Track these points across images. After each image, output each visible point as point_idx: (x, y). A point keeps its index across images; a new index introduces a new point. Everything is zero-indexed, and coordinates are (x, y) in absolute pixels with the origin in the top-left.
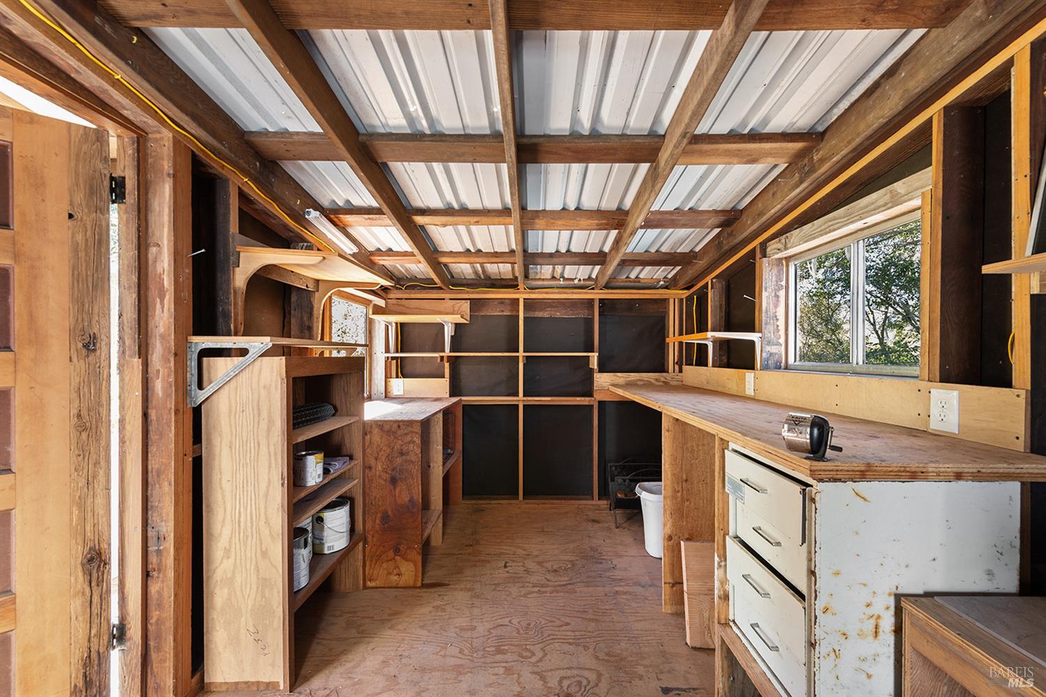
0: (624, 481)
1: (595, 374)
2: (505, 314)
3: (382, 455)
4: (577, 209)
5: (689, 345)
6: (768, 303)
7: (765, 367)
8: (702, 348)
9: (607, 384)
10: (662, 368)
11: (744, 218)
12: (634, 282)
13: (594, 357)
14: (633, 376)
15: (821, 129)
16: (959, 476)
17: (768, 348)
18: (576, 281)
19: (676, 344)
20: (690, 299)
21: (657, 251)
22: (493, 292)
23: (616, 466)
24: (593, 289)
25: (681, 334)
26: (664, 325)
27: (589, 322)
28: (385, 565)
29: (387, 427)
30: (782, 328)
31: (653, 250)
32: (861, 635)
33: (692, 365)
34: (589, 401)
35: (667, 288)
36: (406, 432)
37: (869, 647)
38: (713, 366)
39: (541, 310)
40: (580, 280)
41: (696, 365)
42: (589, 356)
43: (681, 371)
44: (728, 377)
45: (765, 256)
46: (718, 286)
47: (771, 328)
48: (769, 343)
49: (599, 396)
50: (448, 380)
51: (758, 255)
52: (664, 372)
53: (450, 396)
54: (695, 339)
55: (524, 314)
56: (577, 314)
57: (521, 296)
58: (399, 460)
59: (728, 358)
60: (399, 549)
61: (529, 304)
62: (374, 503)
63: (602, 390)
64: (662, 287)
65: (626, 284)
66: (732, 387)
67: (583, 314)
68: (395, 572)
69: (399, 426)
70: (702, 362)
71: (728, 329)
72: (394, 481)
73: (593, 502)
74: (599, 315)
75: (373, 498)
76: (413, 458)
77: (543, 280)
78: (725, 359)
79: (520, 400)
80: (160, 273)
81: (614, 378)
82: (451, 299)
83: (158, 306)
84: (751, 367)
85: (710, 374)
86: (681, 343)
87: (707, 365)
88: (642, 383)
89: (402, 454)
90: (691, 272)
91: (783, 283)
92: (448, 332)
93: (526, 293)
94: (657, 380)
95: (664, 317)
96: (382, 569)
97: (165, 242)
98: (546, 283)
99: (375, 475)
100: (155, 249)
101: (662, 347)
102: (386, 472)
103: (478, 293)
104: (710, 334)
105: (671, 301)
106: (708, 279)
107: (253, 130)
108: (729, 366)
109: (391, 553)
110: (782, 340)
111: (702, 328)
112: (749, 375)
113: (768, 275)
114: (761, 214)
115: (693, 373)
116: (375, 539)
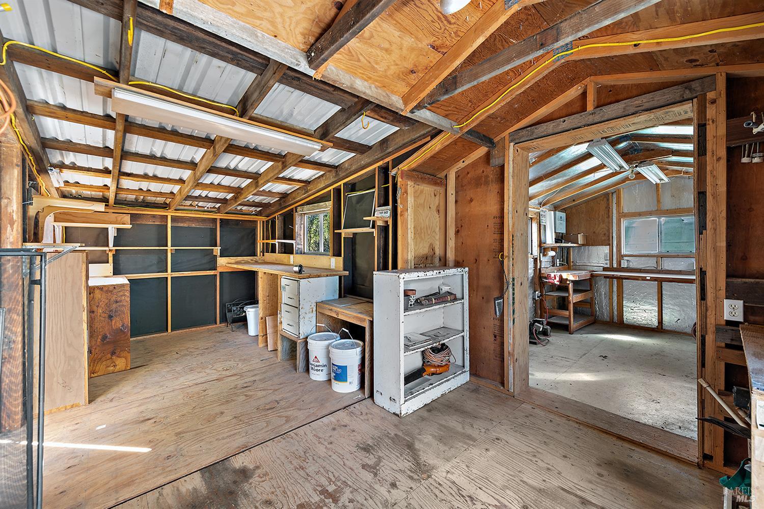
0: (237, 308)
1: (218, 258)
2: (156, 223)
3: (102, 304)
4: (218, 184)
5: (267, 244)
6: (298, 230)
7: (297, 253)
8: (274, 245)
9: (224, 263)
10: (254, 254)
11: (289, 197)
12: (239, 211)
13: (217, 250)
14: (239, 259)
15: (309, 181)
16: (327, 276)
17: (298, 246)
18: (206, 208)
19: (261, 244)
20: (267, 221)
21: (253, 201)
22: (148, 211)
23: (230, 305)
24: (216, 213)
25: (263, 239)
26: (255, 233)
27: (214, 231)
28: (104, 363)
29: (105, 289)
30: (302, 239)
31: (251, 201)
32: (309, 313)
33: (269, 252)
34: (214, 272)
35: (256, 215)
36: (119, 290)
37: (311, 315)
38: (278, 253)
39: (182, 223)
40: (208, 208)
41: (271, 252)
42: (213, 249)
43: (263, 255)
44: (284, 257)
45: (296, 212)
46: (280, 218)
47: (299, 239)
48: (298, 244)
49: (219, 270)
50: (112, 264)
51: (294, 211)
52: (255, 256)
53: (114, 275)
54: (271, 242)
55: (171, 224)
56: (207, 226)
57: (170, 214)
58: (114, 306)
59: (285, 250)
60: (115, 353)
61: (174, 219)
62: (96, 331)
63: (222, 266)
64: (254, 215)
65: (235, 212)
66: (286, 261)
67: (211, 226)
68: (112, 365)
69: (115, 288)
70: (273, 251)
71: (284, 239)
72: (110, 317)
73: (217, 326)
74: (220, 227)
75: (95, 328)
76: (125, 304)
77: (185, 206)
78: (283, 250)
79: (169, 274)
80: (10, 212)
81: (228, 260)
82: (113, 213)
83: (9, 228)
84: (292, 253)
85: (277, 256)
86: (263, 243)
87: (275, 253)
88: (243, 262)
89: (117, 302)
90: (268, 211)
91: (303, 222)
92: (112, 234)
93: (173, 212)
94: (251, 260)
95: (255, 229)
96: (102, 365)
97: (14, 197)
98: (186, 208)
99: (97, 316)
100: (6, 200)
101: (254, 243)
102: (105, 313)
103: (135, 210)
104: (277, 241)
105: (259, 222)
106: (276, 215)
107: (47, 137)
108: (285, 253)
109: (109, 356)
110: (302, 243)
111: (274, 238)
112: (292, 256)
113: (297, 219)
114: (294, 199)
115: (269, 256)
116: (97, 350)
